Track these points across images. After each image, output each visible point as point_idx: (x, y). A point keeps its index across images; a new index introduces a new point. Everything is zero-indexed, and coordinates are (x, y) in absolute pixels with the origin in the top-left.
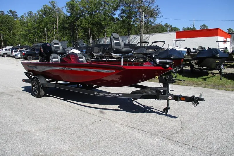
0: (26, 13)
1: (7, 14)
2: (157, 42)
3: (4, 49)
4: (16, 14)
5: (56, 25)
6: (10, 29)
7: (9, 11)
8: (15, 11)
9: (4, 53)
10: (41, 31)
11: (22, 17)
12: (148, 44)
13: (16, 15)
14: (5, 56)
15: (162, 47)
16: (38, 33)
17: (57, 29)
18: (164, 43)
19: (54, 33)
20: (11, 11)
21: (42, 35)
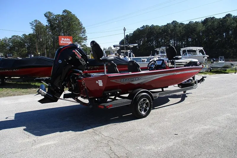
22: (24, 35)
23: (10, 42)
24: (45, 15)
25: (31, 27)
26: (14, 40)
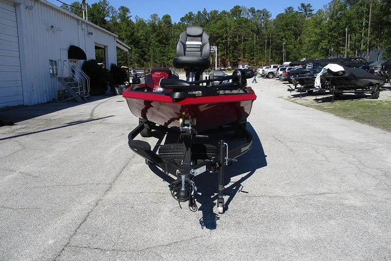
0: (326, 5)
1: (298, 10)
3: (272, 66)
4: (311, 8)
5: (367, 19)
6: (297, 35)
7: (301, 6)
8: (310, 5)
9: (269, 73)
10: (340, 33)
11: (320, 12)
13: (311, 11)
14: (271, 76)
16: (335, 38)
17: (367, 26)
19: (361, 36)
20: (303, 5)
21: (341, 41)
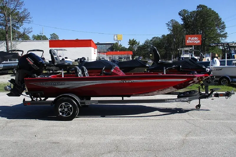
2: (34, 50)
12: (23, 53)
15: (42, 57)
18: (43, 52)
22: (163, 36)
23: (151, 44)
24: (179, 13)
25: (168, 27)
26: (155, 41)
